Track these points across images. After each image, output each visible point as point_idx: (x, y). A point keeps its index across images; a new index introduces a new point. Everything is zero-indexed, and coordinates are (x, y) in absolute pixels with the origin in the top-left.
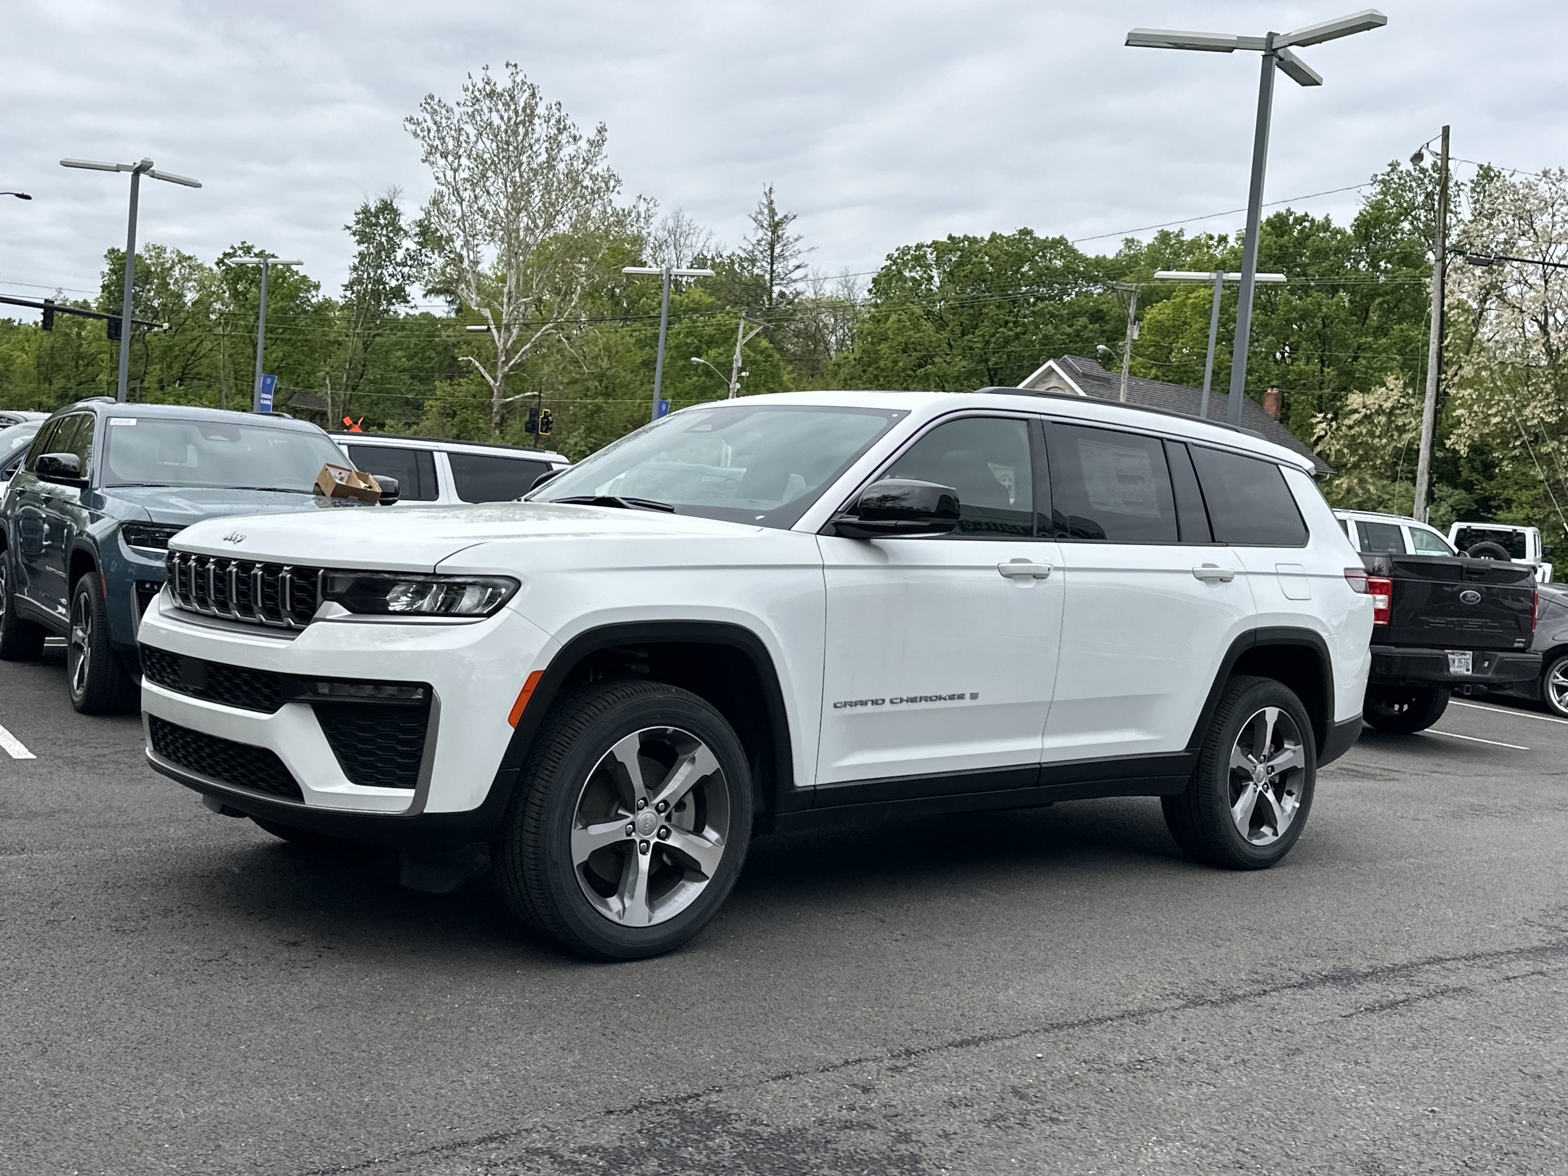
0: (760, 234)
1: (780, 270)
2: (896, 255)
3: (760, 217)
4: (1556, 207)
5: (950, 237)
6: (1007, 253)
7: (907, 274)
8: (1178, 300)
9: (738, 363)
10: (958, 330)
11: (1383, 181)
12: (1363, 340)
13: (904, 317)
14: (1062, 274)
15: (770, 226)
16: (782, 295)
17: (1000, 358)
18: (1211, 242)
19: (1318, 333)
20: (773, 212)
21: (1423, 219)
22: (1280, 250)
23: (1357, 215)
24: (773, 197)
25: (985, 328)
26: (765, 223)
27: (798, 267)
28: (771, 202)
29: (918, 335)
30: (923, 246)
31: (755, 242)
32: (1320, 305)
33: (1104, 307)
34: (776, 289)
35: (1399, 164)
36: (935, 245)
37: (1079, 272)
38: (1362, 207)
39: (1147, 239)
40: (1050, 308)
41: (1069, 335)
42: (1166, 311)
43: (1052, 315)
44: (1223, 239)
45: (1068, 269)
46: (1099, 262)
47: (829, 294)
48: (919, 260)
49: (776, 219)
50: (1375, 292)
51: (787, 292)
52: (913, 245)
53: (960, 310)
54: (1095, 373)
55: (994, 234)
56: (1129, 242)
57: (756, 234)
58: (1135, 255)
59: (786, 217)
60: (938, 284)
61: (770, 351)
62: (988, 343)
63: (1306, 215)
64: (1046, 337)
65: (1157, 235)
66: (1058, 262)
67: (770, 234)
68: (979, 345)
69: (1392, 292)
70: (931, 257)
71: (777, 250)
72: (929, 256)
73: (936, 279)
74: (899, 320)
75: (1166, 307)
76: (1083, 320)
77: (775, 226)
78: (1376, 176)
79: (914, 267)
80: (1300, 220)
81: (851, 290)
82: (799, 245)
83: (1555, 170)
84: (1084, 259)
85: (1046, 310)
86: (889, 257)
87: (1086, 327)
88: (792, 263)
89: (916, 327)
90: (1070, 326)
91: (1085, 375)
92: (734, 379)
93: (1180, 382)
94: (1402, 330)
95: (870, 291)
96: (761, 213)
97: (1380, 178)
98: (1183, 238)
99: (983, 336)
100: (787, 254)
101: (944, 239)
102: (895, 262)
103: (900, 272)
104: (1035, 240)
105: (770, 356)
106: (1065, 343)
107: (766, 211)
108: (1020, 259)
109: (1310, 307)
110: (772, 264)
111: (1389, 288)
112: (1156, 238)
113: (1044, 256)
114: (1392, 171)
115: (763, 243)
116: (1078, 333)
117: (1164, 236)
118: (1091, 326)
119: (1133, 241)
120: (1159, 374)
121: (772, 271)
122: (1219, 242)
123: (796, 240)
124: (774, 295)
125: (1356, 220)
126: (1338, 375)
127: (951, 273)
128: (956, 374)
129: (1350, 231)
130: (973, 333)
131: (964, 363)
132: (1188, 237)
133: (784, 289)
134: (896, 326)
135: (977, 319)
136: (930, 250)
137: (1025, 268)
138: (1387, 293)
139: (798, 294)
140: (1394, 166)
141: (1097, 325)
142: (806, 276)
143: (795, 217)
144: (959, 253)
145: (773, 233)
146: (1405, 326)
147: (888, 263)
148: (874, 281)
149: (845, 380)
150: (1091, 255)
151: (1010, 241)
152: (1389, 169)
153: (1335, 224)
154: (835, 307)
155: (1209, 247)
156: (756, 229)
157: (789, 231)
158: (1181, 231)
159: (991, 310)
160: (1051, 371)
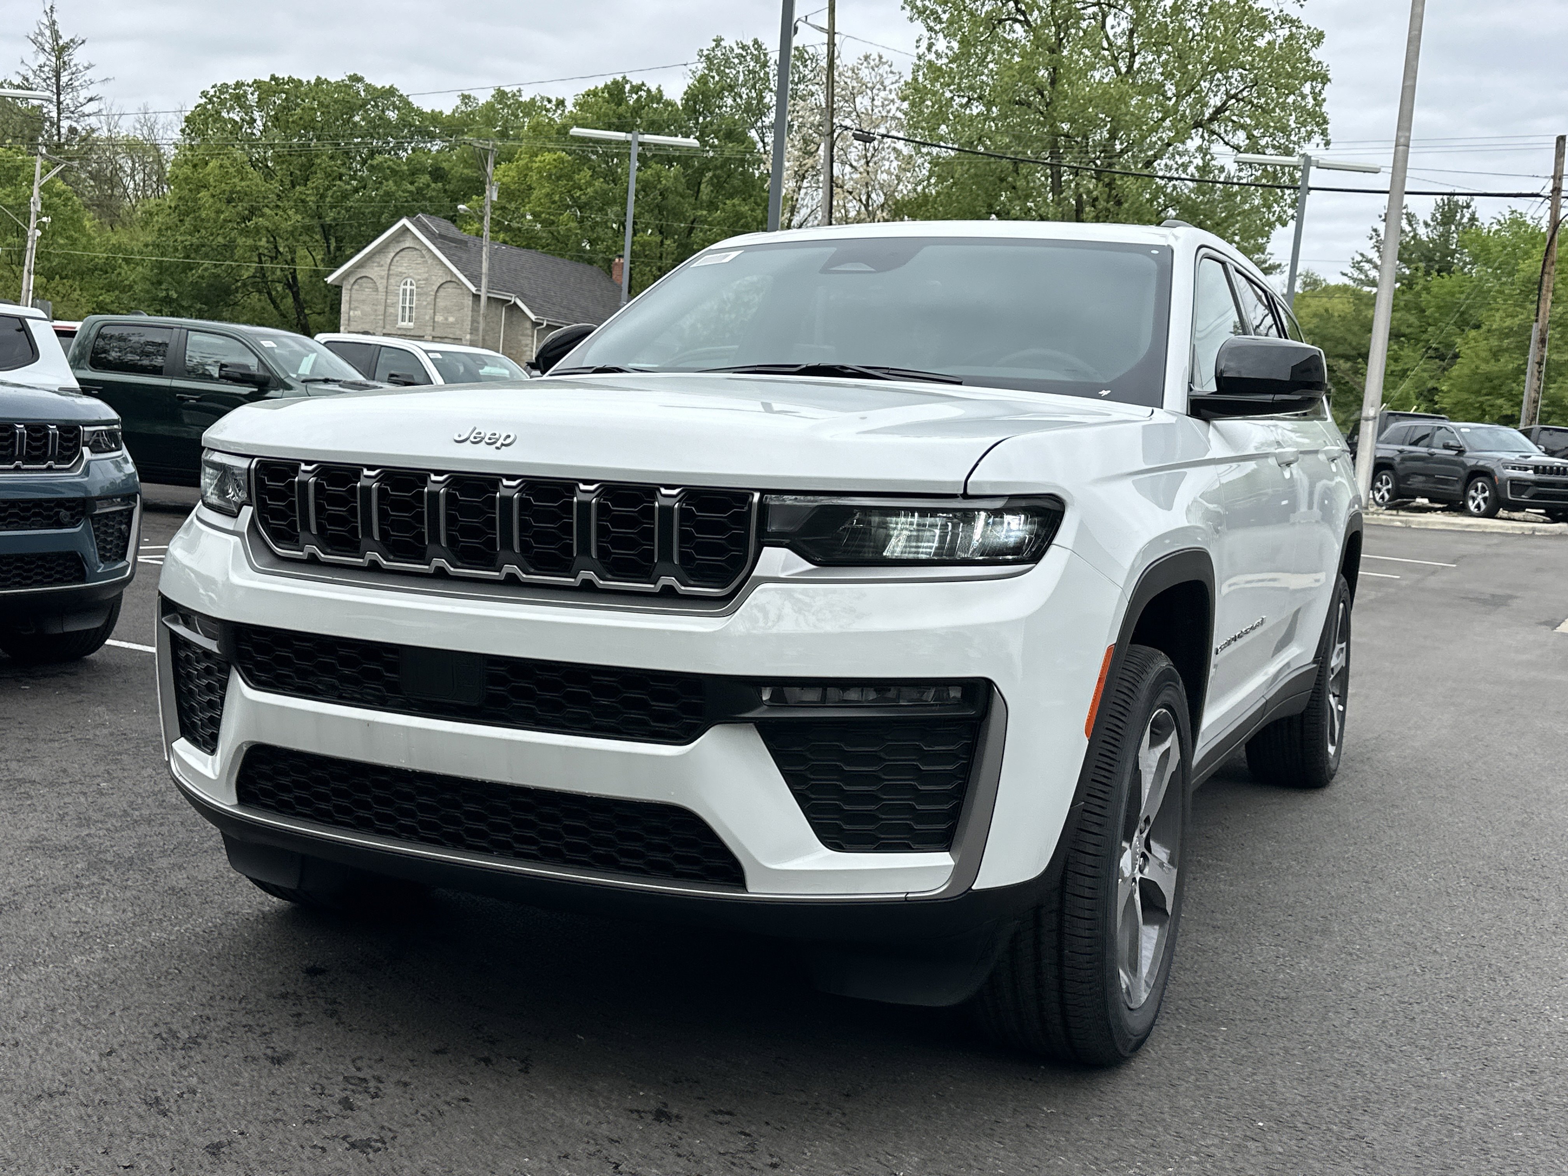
0: (42, 59)
1: (68, 101)
2: (212, 92)
3: (40, 38)
4: (875, 91)
5: (273, 78)
6: (336, 101)
7: (224, 114)
8: (521, 162)
9: (36, 207)
10: (287, 181)
11: (707, 57)
12: (699, 213)
13: (227, 162)
14: (396, 127)
15: (53, 49)
16: (73, 130)
17: (339, 213)
18: (549, 106)
19: (657, 206)
20: (56, 36)
21: (745, 96)
22: (619, 119)
23: (686, 88)
24: (55, 16)
25: (318, 180)
26: (47, 47)
27: (91, 100)
28: (54, 23)
29: (243, 184)
30: (243, 84)
31: (35, 67)
32: (659, 178)
33: (445, 165)
34: (65, 124)
35: (722, 39)
36: (258, 84)
37: (416, 126)
38: (691, 81)
39: (484, 97)
40: (391, 163)
41: (411, 192)
42: (511, 173)
43: (393, 171)
44: (561, 103)
45: (404, 122)
46: (435, 117)
47: (125, 133)
48: (239, 99)
49: (61, 42)
50: (706, 165)
51: (79, 128)
52: (231, 82)
53: (288, 158)
54: (451, 235)
55: (318, 78)
56: (466, 98)
57: (36, 58)
58: (472, 112)
59: (72, 41)
60: (261, 128)
61: (70, 195)
62: (323, 196)
63: (643, 84)
64: (387, 193)
65: (493, 92)
66: (391, 113)
67: (54, 59)
68: (313, 198)
69: (722, 167)
70: (252, 99)
71: (64, 79)
72: (249, 96)
73: (259, 122)
74: (221, 166)
75: (510, 169)
76: (425, 179)
77: (60, 51)
78: (702, 51)
79: (232, 108)
80: (636, 89)
81: (151, 129)
82: (90, 74)
83: (875, 56)
84: (420, 113)
85: (386, 165)
86: (204, 94)
87: (428, 186)
88: (84, 94)
89: (241, 174)
90: (412, 183)
91: (441, 236)
92: (33, 225)
93: (528, 247)
94: (734, 205)
95: (183, 131)
96: (42, 34)
97: (705, 53)
98: (521, 99)
99: (317, 188)
100: (76, 84)
101: (267, 79)
102: (211, 101)
103: (218, 113)
104: (368, 87)
105: (69, 199)
106: (407, 201)
107: (48, 33)
108: (352, 109)
109: (651, 179)
110: (59, 94)
111: (718, 163)
112: (493, 96)
113: (377, 106)
114: (717, 46)
115: (46, 69)
116: (419, 190)
117: (501, 95)
118: (433, 185)
119: (468, 97)
120: (507, 239)
121: (59, 103)
122: (557, 106)
123: (88, 68)
124: (63, 131)
125: (685, 93)
126: (678, 247)
127: (276, 118)
128: (290, 229)
129: (679, 103)
130: (306, 185)
131: (299, 217)
132: (525, 98)
133: (74, 124)
134: (217, 172)
135: (307, 171)
136: (251, 90)
137: (357, 118)
138: (716, 168)
139: (93, 131)
140: (718, 41)
141: (440, 185)
142: (100, 111)
143: (83, 42)
144: (284, 96)
145: (58, 58)
146: (736, 201)
147: (204, 100)
148: (187, 120)
149: (160, 230)
150: (427, 109)
151: (340, 86)
152: (714, 44)
153: (667, 96)
154: (132, 147)
155: (547, 110)
156: (35, 52)
157: (78, 57)
158: (519, 91)
159: (323, 161)
160: (405, 229)
